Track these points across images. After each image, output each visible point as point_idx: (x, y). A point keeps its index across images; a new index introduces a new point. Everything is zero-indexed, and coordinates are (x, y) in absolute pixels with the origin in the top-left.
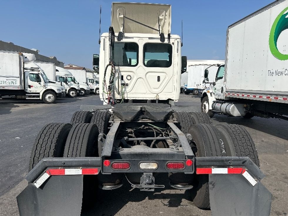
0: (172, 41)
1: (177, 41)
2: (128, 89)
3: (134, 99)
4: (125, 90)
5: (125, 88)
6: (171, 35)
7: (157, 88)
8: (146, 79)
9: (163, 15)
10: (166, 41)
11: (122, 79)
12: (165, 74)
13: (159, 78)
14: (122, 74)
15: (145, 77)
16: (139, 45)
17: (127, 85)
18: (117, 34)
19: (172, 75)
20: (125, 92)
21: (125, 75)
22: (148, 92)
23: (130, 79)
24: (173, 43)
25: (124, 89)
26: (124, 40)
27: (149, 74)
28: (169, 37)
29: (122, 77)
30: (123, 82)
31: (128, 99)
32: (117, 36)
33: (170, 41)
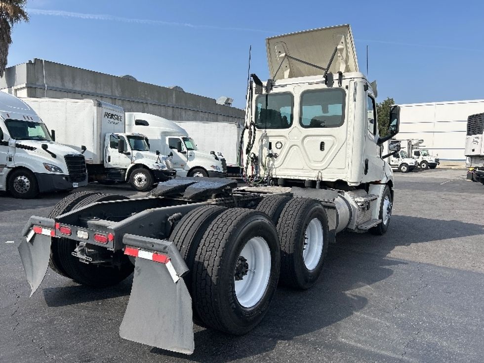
0: (345, 83)
1: (353, 82)
2: (277, 162)
3: (286, 177)
4: (273, 164)
5: (274, 161)
6: (343, 74)
7: (320, 162)
8: (303, 146)
9: (342, 43)
10: (336, 85)
11: (270, 148)
12: (334, 138)
13: (322, 144)
14: (270, 140)
15: (301, 143)
16: (294, 95)
17: (276, 156)
18: (265, 83)
19: (345, 139)
20: (273, 167)
21: (273, 140)
22: (306, 167)
23: (281, 147)
24: (347, 87)
25: (271, 162)
26: (275, 90)
27: (308, 138)
28: (341, 78)
29: (270, 144)
30: (271, 152)
31: (278, 177)
32: (266, 85)
33: (341, 84)
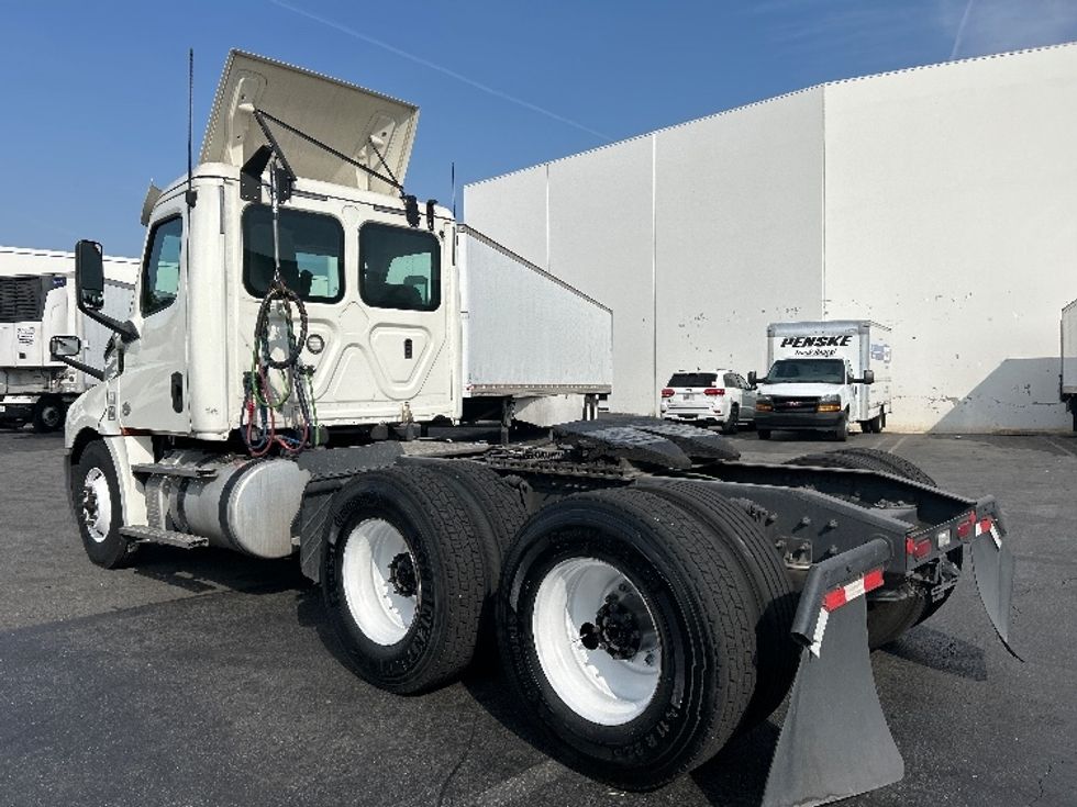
0: (438, 225)
1: (451, 226)
2: (317, 385)
3: (336, 423)
6: (435, 207)
7: (405, 382)
8: (372, 348)
9: (384, 134)
10: (423, 225)
12: (426, 333)
13: (408, 343)
15: (367, 340)
17: (311, 371)
19: (444, 337)
22: (380, 396)
23: (321, 350)
24: (442, 233)
26: (296, 203)
27: (381, 331)
28: (431, 215)
33: (432, 225)
